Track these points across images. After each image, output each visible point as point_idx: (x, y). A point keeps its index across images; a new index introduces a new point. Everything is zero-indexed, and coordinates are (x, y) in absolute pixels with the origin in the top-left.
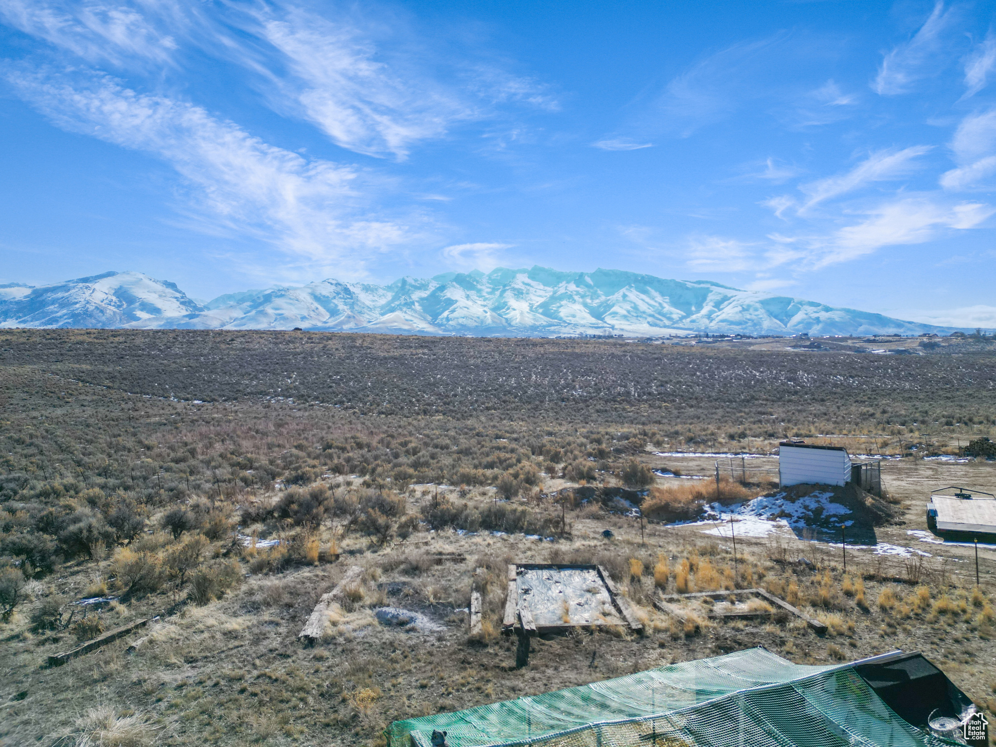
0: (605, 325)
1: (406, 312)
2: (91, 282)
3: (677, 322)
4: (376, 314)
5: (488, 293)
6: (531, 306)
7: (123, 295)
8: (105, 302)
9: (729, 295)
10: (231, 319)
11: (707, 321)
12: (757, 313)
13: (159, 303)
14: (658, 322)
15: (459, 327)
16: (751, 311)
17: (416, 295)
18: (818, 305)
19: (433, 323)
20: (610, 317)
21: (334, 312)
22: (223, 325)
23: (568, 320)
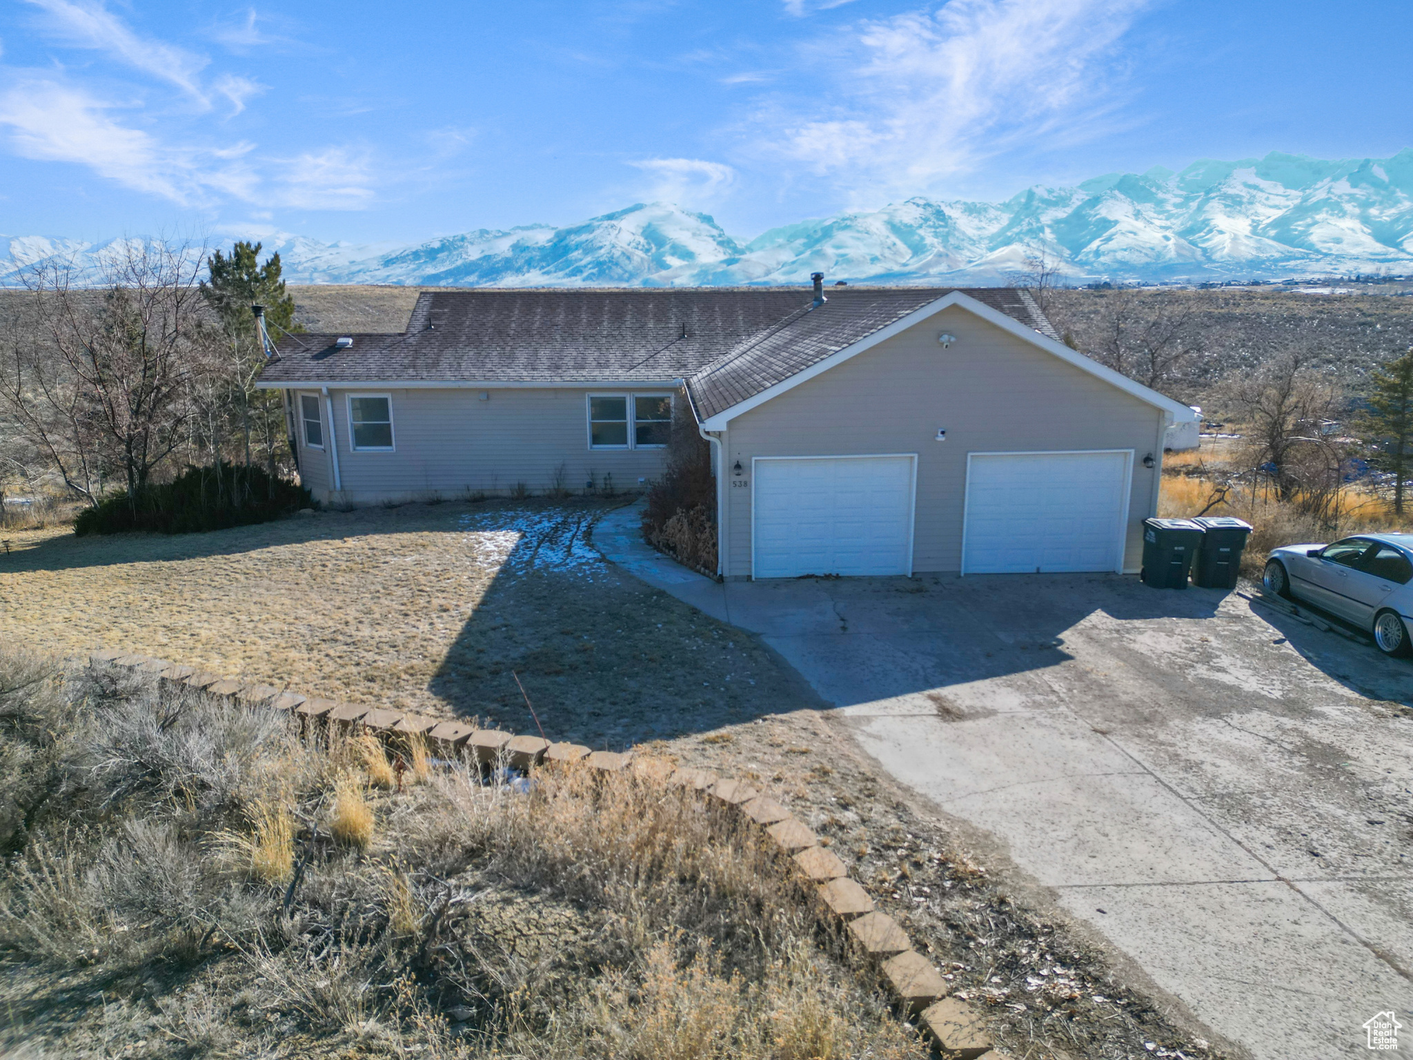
1: (1028, 245)
2: (616, 218)
4: (981, 249)
6: (1255, 225)
7: (653, 236)
8: (632, 245)
10: (778, 263)
13: (692, 245)
15: (1116, 266)
17: (1046, 218)
19: (1071, 261)
21: (918, 249)
22: (766, 273)
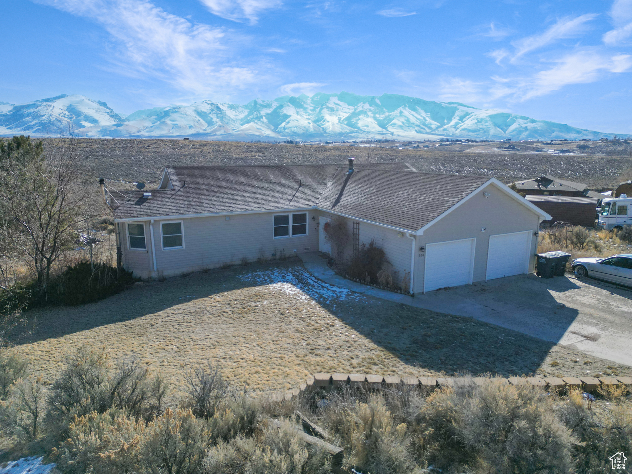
0: (388, 132)
1: (257, 124)
2: (51, 101)
3: (434, 130)
4: (237, 124)
5: (311, 110)
6: (339, 119)
7: (73, 111)
8: (62, 115)
9: (469, 112)
10: (144, 127)
11: (453, 129)
12: (486, 124)
13: (96, 116)
14: (422, 130)
15: (292, 134)
16: (483, 123)
17: (264, 112)
18: (527, 118)
19: (275, 131)
20: (390, 127)
21: (210, 123)
22: (139, 131)
23: (363, 128)
